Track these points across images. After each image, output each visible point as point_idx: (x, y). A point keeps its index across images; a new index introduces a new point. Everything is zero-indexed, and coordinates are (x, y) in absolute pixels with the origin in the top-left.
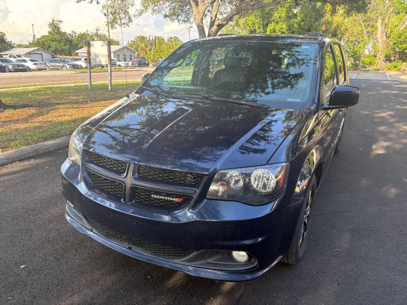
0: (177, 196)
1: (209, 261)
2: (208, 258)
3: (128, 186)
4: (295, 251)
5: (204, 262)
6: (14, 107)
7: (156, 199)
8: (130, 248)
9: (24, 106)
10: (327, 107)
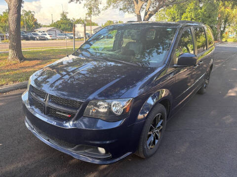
0: (69, 114)
1: (86, 151)
2: (85, 149)
3: (46, 106)
4: (142, 150)
6: (30, 60)
7: (58, 114)
8: (48, 140)
9: (35, 59)
10: (176, 66)
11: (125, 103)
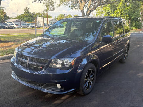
2: (50, 87)
5: (48, 88)
6: (5, 42)
7: (35, 67)
8: (28, 84)
10: (101, 42)
11: (71, 60)
